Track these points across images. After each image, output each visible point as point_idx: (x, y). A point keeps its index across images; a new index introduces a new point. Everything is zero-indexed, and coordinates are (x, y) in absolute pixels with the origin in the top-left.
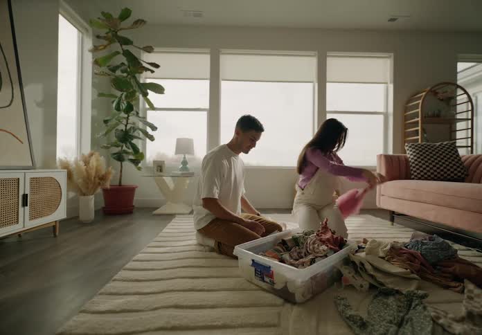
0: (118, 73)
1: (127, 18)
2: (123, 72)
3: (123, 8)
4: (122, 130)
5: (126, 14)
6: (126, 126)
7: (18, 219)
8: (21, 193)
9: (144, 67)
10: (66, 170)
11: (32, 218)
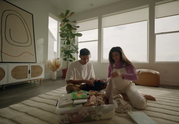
0: (64, 32)
1: (68, 13)
2: (66, 31)
3: (66, 10)
4: (68, 50)
5: (68, 12)
6: (69, 49)
7: (27, 77)
8: (28, 70)
9: (73, 28)
10: (44, 64)
11: (32, 77)
